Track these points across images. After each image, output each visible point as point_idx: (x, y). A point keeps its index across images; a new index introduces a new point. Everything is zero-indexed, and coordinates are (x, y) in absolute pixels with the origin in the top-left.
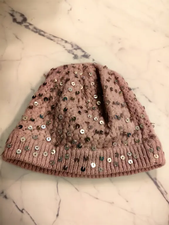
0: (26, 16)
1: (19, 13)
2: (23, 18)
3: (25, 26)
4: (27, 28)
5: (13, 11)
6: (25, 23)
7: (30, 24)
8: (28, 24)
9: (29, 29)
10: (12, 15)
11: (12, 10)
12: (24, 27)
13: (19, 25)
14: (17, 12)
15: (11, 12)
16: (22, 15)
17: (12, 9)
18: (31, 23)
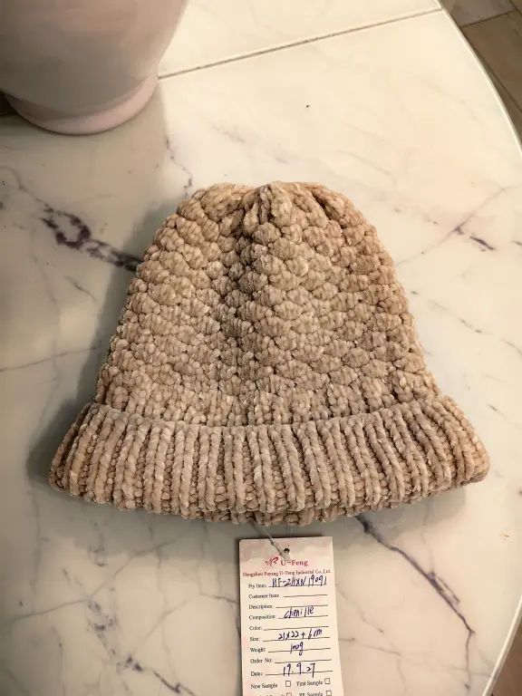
0: (86, 222)
1: (66, 215)
2: (80, 227)
3: (89, 250)
4: (97, 256)
5: (50, 210)
6: (87, 242)
7: (102, 244)
8: (96, 245)
9: (102, 257)
10: (50, 224)
11: (47, 208)
12: (87, 255)
13: (74, 252)
14: (59, 213)
15: (46, 216)
16: (76, 221)
17: (47, 205)
18: (103, 239)
